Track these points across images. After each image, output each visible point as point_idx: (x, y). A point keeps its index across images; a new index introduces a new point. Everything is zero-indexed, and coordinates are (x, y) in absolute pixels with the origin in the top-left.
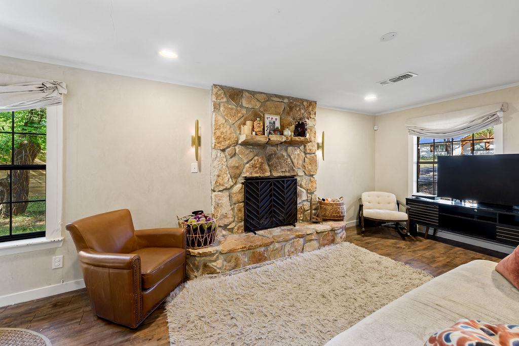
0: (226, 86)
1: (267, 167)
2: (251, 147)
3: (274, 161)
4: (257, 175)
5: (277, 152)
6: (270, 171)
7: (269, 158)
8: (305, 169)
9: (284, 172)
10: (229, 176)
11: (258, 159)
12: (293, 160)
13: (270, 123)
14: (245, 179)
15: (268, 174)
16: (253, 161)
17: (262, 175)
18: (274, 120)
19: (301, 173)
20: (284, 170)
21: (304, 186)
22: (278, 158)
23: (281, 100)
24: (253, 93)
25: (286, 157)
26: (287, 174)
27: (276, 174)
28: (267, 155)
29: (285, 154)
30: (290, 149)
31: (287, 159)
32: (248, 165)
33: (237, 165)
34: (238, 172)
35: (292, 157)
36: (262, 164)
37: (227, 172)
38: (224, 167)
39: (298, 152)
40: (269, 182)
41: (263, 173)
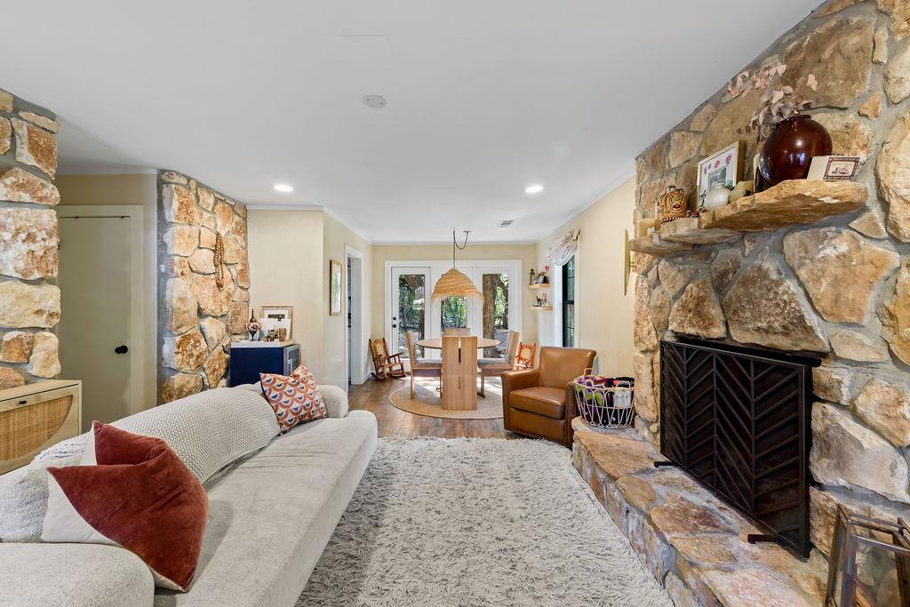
1: (715, 311)
2: (680, 259)
3: (734, 291)
5: (743, 261)
6: (726, 325)
7: (720, 285)
8: (895, 328)
9: (766, 331)
10: (651, 324)
11: (692, 289)
12: (809, 286)
14: (676, 337)
15: (717, 332)
16: (684, 296)
17: (703, 333)
19: (861, 345)
20: (764, 325)
21: (874, 417)
22: (746, 282)
25: (774, 276)
26: (783, 343)
27: (741, 337)
28: (714, 275)
29: (770, 266)
30: (792, 241)
31: (778, 283)
32: (676, 306)
33: (658, 303)
34: (662, 317)
35: (802, 273)
36: (700, 301)
37: (649, 317)
38: (645, 307)
39: (843, 248)
41: (706, 328)
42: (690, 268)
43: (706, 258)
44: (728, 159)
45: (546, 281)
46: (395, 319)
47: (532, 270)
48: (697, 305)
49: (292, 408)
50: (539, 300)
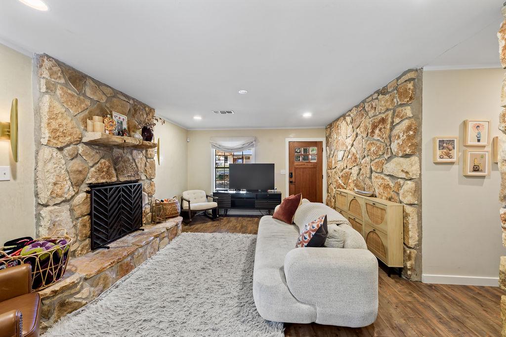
0: (64, 64)
2: (97, 147)
3: (121, 164)
4: (104, 181)
5: (124, 155)
6: (117, 177)
7: (115, 162)
8: (146, 173)
10: (69, 183)
11: (105, 162)
12: (137, 164)
13: (118, 122)
14: (89, 187)
15: (114, 179)
16: (99, 165)
17: (108, 181)
18: (121, 120)
19: (143, 178)
20: (130, 175)
21: (146, 190)
22: (124, 162)
23: (127, 100)
24: (98, 84)
25: (131, 161)
26: (133, 179)
27: (122, 179)
28: (114, 158)
29: (130, 157)
30: (135, 152)
31: (132, 163)
32: (93, 169)
33: (80, 169)
34: (81, 177)
35: (136, 161)
36: (109, 167)
37: (68, 178)
38: (63, 172)
39: (141, 156)
40: (118, 188)
41: (110, 179)
42: (102, 152)
43: (110, 150)
44: (123, 120)
48: (108, 169)
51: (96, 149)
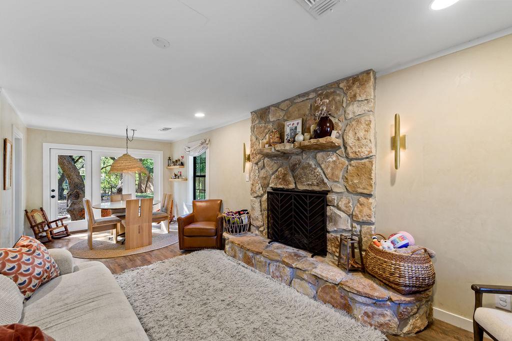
0: (258, 110)
1: (291, 179)
2: (275, 158)
3: (299, 171)
4: (281, 187)
5: (302, 161)
6: (295, 183)
7: (293, 169)
8: (347, 182)
9: (311, 185)
10: (260, 185)
11: (281, 170)
12: (325, 170)
13: (291, 130)
15: (292, 186)
16: (277, 173)
17: (286, 187)
19: (339, 188)
20: (311, 183)
21: (343, 208)
22: (304, 168)
25: (314, 166)
26: (316, 188)
27: (301, 187)
28: (291, 166)
29: (312, 163)
30: (319, 155)
31: (315, 169)
32: (273, 177)
33: (264, 176)
34: (266, 182)
35: (323, 166)
37: (259, 182)
38: (257, 178)
39: (334, 159)
40: (290, 194)
41: (287, 185)
42: (280, 162)
43: (287, 159)
44: (298, 124)
45: (182, 164)
46: (53, 191)
47: (170, 158)
48: (284, 176)
49: (35, 274)
50: (176, 175)
51: (275, 160)
